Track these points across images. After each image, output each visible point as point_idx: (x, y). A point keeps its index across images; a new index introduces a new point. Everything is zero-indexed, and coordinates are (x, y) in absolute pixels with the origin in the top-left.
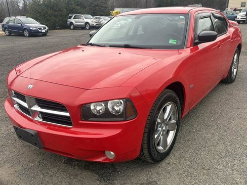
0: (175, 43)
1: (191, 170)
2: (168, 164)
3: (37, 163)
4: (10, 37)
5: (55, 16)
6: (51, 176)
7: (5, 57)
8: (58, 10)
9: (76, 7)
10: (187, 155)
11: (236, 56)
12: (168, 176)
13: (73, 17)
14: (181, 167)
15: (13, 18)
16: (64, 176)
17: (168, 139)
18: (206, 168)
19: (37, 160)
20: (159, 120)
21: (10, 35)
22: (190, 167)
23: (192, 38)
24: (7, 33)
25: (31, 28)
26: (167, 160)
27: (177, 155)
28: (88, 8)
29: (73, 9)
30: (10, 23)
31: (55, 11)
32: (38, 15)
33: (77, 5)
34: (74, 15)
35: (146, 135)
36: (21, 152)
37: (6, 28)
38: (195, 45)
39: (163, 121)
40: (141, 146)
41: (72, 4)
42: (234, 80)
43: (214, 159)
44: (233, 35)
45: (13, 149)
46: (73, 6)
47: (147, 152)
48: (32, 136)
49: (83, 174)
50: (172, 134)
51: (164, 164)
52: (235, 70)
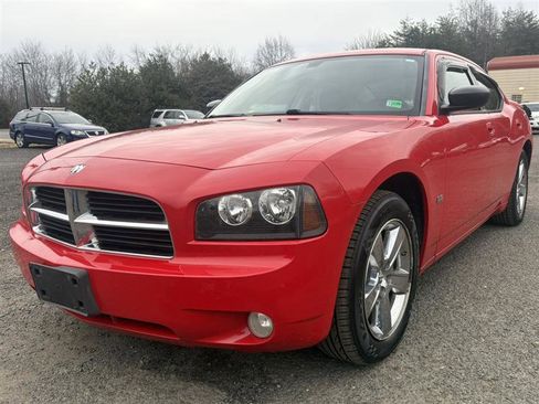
0: (400, 107)
1: (452, 382)
2: (395, 369)
3: (76, 369)
4: (25, 150)
5: (126, 113)
6: (110, 394)
7: (11, 182)
8: (134, 101)
9: (171, 95)
10: (438, 353)
11: (521, 167)
12: (398, 392)
13: (163, 115)
14: (426, 375)
15: (36, 110)
16: (143, 394)
17: (392, 311)
18: (489, 377)
19: (77, 363)
20: (372, 261)
21: (25, 146)
22: (447, 376)
23: (435, 102)
24: (20, 142)
25: (73, 132)
26: (392, 362)
27: (414, 352)
28: (194, 99)
29: (164, 98)
30: (30, 122)
31: (126, 101)
32: (90, 109)
33: (171, 92)
34: (165, 111)
35: (346, 284)
36: (40, 346)
37: (18, 132)
38: (443, 114)
39: (383, 264)
40: (332, 314)
41: (162, 90)
42: (521, 221)
43: (503, 360)
44: (514, 118)
45: (20, 341)
46: (165, 93)
47: (346, 329)
48: (74, 281)
49: (190, 390)
50: (400, 302)
51: (384, 368)
52: (522, 199)
